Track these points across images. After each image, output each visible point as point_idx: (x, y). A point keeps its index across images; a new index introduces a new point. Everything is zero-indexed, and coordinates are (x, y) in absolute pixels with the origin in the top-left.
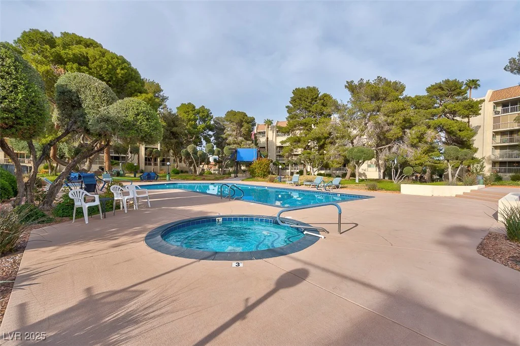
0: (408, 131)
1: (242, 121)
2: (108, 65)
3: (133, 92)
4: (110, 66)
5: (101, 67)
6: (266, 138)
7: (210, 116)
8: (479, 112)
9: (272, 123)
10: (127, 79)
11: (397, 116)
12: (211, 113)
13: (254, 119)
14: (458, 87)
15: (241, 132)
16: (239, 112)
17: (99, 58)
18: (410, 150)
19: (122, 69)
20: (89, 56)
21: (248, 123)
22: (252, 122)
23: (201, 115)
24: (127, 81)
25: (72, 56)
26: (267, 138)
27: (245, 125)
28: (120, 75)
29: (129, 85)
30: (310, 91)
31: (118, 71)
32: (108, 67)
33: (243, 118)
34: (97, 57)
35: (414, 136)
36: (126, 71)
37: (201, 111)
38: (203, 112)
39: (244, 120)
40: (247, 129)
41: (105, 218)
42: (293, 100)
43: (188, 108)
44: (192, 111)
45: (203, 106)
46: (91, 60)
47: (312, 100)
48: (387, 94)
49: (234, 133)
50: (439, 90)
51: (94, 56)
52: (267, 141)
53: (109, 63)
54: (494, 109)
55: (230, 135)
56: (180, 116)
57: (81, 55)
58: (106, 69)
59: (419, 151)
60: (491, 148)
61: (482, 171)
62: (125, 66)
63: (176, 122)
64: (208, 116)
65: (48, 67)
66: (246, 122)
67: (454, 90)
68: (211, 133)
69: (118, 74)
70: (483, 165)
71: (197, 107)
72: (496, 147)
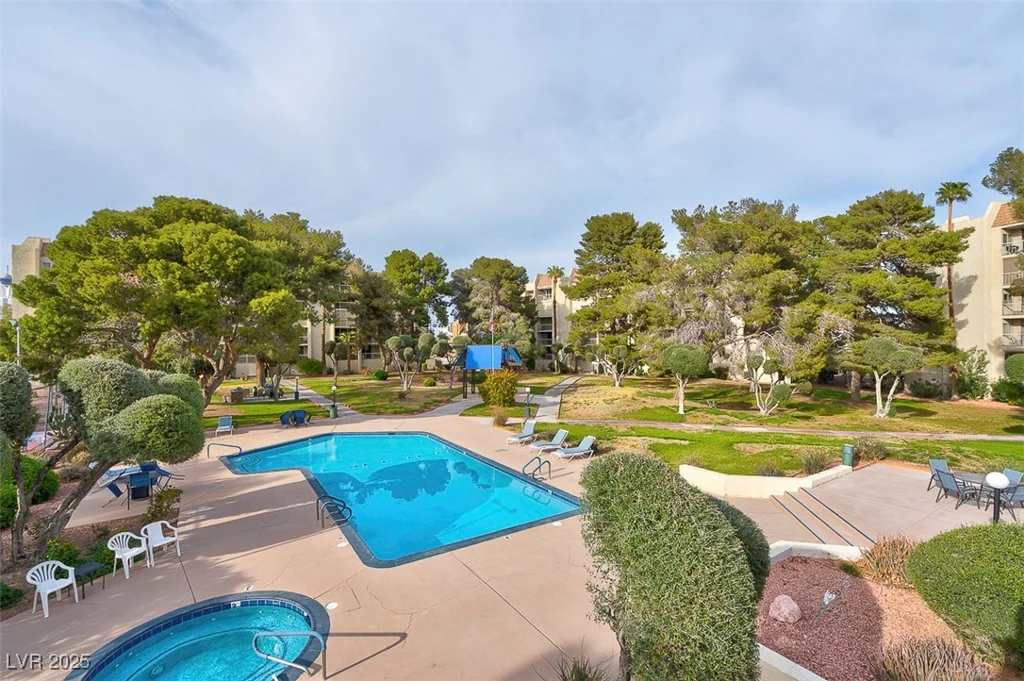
0: (785, 309)
1: (499, 278)
2: (212, 255)
3: (256, 289)
4: (215, 257)
5: (201, 259)
6: (552, 300)
7: (444, 270)
8: (959, 255)
9: (561, 274)
10: (244, 270)
11: (759, 282)
12: (445, 265)
13: (525, 271)
14: (911, 205)
15: (498, 297)
16: (496, 260)
17: (198, 246)
18: (788, 347)
19: (236, 257)
20: (183, 244)
21: (512, 279)
22: (520, 277)
23: (425, 269)
24: (245, 274)
25: (156, 249)
26: (555, 302)
27: (506, 284)
28: (232, 267)
29: (248, 280)
30: (618, 222)
31: (229, 262)
32: (211, 259)
33: (503, 272)
34: (195, 245)
35: (797, 321)
36: (241, 259)
37: (427, 263)
38: (429, 265)
39: (504, 274)
40: (510, 292)
41: (84, 598)
42: (587, 238)
43: (403, 260)
44: (410, 264)
45: (430, 254)
46: (186, 250)
47: (622, 237)
48: (744, 238)
49: (487, 300)
50: (872, 211)
51: (190, 244)
52: (555, 307)
53: (214, 250)
54: (1005, 241)
55: (478, 304)
56: (385, 279)
57: (171, 243)
58: (208, 263)
59: (807, 349)
60: (1000, 323)
61: (982, 371)
62: (240, 252)
63: (378, 291)
64: (439, 271)
65: (115, 278)
66: (507, 278)
67: (904, 212)
68: (447, 299)
69: (229, 266)
70: (984, 358)
71: (421, 256)
72: (1012, 322)
